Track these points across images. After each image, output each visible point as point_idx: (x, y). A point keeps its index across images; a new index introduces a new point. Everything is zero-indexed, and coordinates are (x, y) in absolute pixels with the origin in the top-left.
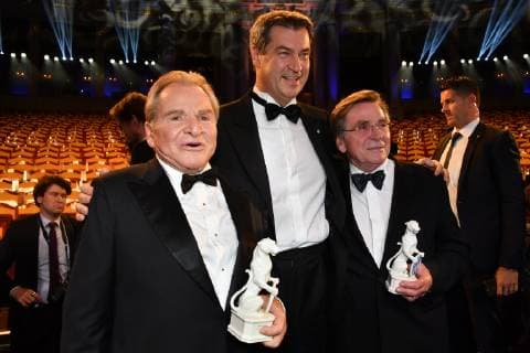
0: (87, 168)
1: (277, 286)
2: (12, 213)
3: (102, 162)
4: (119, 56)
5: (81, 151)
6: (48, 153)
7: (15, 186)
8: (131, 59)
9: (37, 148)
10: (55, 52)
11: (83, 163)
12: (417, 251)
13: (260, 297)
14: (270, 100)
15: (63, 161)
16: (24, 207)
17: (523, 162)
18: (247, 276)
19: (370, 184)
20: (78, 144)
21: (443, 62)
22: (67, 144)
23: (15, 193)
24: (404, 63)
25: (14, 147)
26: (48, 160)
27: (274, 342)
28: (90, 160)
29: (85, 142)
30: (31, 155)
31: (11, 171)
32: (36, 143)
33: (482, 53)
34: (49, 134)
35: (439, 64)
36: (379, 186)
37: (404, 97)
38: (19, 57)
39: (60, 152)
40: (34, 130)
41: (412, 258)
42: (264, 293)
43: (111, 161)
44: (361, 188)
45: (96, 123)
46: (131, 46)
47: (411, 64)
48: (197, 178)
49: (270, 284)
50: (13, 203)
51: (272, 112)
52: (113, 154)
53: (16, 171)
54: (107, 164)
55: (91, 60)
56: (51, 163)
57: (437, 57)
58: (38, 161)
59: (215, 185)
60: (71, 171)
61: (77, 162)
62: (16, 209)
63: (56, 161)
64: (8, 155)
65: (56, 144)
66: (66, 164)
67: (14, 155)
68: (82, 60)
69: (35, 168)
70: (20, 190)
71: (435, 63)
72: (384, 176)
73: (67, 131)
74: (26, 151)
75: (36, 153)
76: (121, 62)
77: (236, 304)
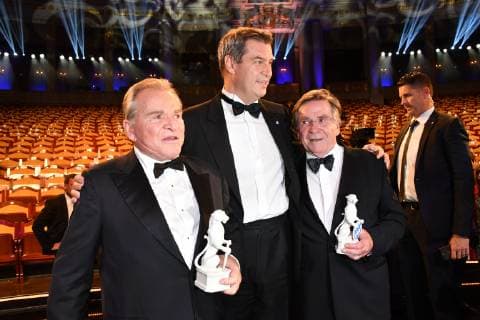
0: (99, 155)
1: (230, 247)
2: (36, 195)
3: (113, 150)
4: (126, 55)
5: (94, 140)
6: (64, 143)
7: (37, 172)
8: (136, 56)
9: (55, 138)
10: (69, 52)
11: (96, 151)
12: (357, 219)
13: (218, 256)
14: (236, 99)
15: (78, 149)
16: (46, 190)
17: (472, 143)
18: (206, 241)
19: (322, 166)
20: (90, 134)
21: (419, 52)
22: (81, 134)
23: (37, 178)
24: (383, 54)
25: (35, 137)
26: (65, 148)
27: (232, 290)
28: (102, 148)
29: (96, 132)
30: (50, 144)
31: (34, 158)
32: (55, 134)
33: (456, 43)
34: (65, 126)
35: (416, 54)
36: (330, 169)
37: (383, 85)
38: (38, 58)
39: (75, 141)
40: (52, 122)
41: (354, 224)
42: (220, 253)
43: (120, 148)
44: (315, 170)
45: (107, 114)
46: (136, 45)
47: (390, 54)
48: (167, 165)
49: (225, 245)
50: (36, 187)
51: (238, 109)
52: (121, 143)
53: (38, 159)
54: (117, 151)
55: (101, 59)
56: (69, 151)
57: (414, 47)
58: (56, 150)
59: (182, 170)
60: (85, 157)
61: (90, 150)
62: (39, 191)
63: (72, 149)
64: (30, 144)
65: (72, 134)
66: (81, 152)
67: (35, 144)
68: (93, 59)
69: (54, 156)
70: (42, 175)
71: (412, 53)
72: (333, 159)
73: (81, 122)
74: (46, 140)
75: (55, 142)
76: (128, 60)
77: (200, 263)
